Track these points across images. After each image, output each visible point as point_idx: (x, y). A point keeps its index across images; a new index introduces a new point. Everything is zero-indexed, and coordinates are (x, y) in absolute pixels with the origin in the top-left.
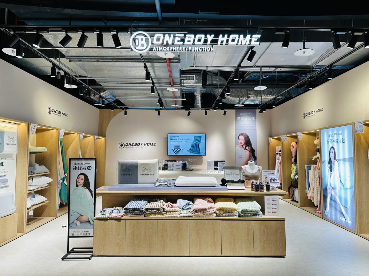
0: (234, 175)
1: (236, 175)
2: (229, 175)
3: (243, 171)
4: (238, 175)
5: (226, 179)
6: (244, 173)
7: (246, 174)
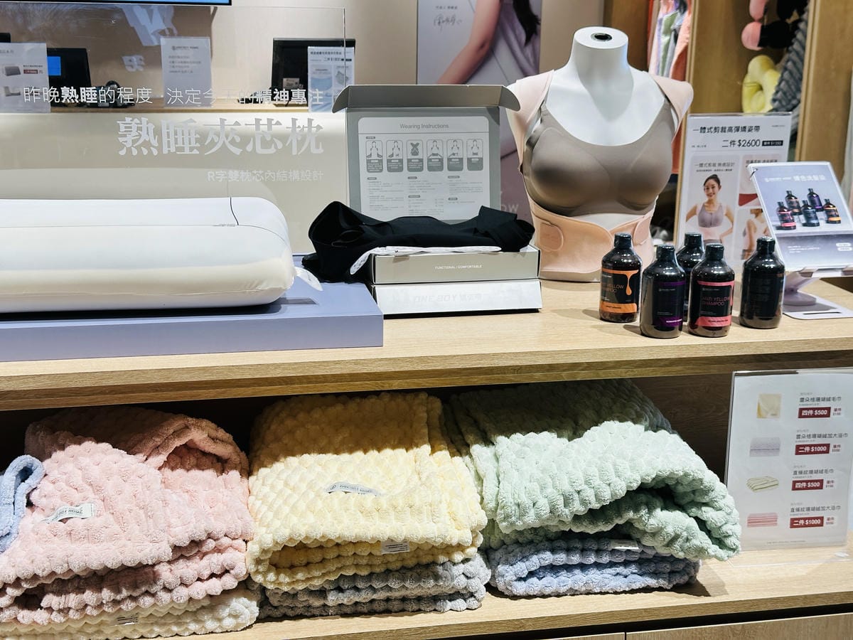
0: (436, 166)
1: (455, 166)
2: (395, 167)
3: (524, 126)
4: (476, 165)
5: (366, 210)
6: (531, 144)
7: (550, 153)
